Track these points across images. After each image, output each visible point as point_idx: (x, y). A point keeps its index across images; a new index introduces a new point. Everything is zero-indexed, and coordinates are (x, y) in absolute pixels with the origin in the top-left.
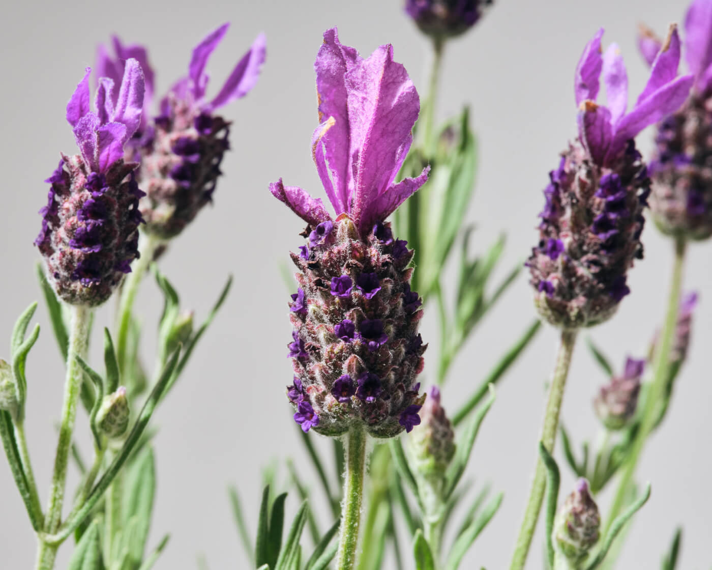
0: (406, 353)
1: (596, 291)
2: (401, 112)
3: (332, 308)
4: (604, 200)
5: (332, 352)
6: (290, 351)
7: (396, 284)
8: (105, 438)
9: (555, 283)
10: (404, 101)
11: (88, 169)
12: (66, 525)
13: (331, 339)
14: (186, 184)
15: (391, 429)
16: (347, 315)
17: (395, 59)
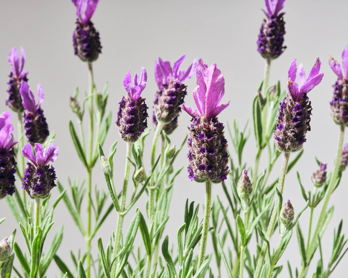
0: (222, 157)
1: (294, 140)
2: (219, 84)
3: (198, 143)
4: (296, 112)
5: (199, 157)
6: (188, 156)
7: (218, 136)
8: (137, 183)
9: (281, 138)
10: (220, 81)
11: (130, 100)
12: (126, 209)
13: (199, 153)
14: (172, 105)
15: (218, 181)
16: (203, 145)
17: (218, 68)
